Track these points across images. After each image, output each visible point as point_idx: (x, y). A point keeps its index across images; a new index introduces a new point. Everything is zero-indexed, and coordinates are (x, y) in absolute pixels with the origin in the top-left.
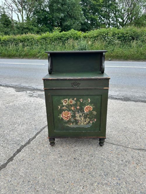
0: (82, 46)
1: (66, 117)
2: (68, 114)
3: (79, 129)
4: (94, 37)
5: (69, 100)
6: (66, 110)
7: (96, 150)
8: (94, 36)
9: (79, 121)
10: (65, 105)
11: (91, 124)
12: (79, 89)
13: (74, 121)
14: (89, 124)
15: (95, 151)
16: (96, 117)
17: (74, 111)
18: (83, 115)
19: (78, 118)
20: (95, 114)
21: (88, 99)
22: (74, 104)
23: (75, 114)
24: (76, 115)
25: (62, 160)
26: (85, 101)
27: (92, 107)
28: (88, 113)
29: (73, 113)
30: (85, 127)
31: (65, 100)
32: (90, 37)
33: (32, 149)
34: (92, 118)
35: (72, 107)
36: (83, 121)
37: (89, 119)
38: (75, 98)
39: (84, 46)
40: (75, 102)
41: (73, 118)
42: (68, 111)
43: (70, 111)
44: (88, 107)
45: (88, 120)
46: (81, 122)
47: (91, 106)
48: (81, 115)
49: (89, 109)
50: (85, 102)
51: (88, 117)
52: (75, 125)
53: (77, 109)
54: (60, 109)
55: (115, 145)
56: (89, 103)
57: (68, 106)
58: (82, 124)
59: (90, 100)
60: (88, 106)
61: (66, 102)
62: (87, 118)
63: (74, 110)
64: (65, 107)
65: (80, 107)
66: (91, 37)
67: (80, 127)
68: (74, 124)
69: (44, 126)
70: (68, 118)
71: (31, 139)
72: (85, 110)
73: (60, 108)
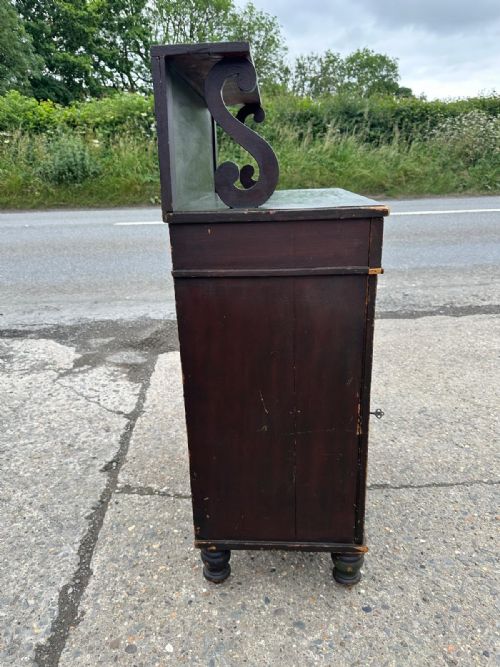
0: (68, 157)
4: (106, 122)
8: (108, 121)
15: (410, 539)
25: (320, 641)
32: (91, 121)
33: (115, 645)
39: (79, 157)
55: (452, 485)
66: (97, 125)
69: (94, 499)
71: (66, 588)
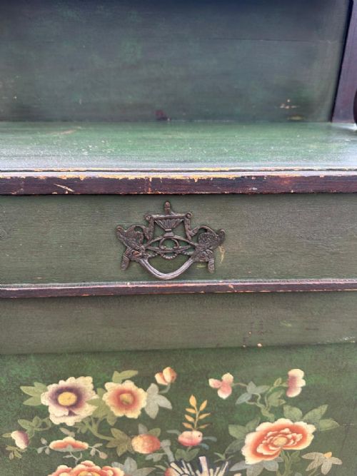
5: (99, 385)
6: (86, 455)
10: (70, 421)
17: (150, 463)
20: (326, 468)
21: (285, 377)
22: (153, 413)
26: (252, 389)
27: (310, 429)
28: (273, 467)
29: (145, 472)
31: (60, 391)
35: (133, 433)
38: (166, 371)
40: (166, 403)
43: (121, 460)
44: (278, 431)
47: (302, 424)
49: (281, 441)
50: (254, 398)
53: (177, 445)
54: (30, 453)
56: (295, 402)
57: (94, 429)
59: (301, 383)
60: (282, 421)
61: (78, 404)
63: (157, 457)
64: (70, 439)
65: (204, 433)
72: (246, 452)
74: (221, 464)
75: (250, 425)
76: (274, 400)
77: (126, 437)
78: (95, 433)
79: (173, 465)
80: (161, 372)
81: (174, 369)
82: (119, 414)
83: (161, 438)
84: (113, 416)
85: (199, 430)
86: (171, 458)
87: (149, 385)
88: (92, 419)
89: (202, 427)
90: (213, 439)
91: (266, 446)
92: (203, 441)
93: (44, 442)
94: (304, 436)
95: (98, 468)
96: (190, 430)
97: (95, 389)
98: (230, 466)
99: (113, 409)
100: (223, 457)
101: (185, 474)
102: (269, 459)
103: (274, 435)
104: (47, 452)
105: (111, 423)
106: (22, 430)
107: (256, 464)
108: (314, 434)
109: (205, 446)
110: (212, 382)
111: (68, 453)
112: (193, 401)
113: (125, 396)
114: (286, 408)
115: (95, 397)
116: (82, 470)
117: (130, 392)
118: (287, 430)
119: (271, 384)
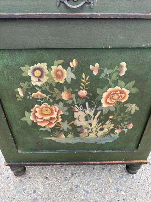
1: (44, 120)
2: (52, 113)
3: (83, 146)
5: (49, 67)
6: (45, 100)
7: (121, 184)
9: (83, 130)
10: (39, 84)
11: (117, 134)
12: (91, 19)
13: (70, 128)
14: (112, 135)
16: (133, 118)
17: (68, 105)
18: (95, 114)
19: (81, 122)
20: (133, 112)
21: (119, 66)
22: (69, 81)
23: (71, 111)
24: (76, 115)
26: (107, 71)
27: (128, 92)
28: (113, 109)
29: (66, 108)
30: (98, 143)
31: (35, 70)
34: (122, 121)
35: (62, 91)
36: (94, 130)
37: (113, 125)
38: (74, 61)
40: (74, 76)
41: (66, 122)
42: (51, 104)
43: (57, 102)
44: (115, 92)
45: (108, 126)
46: (90, 131)
47: (124, 89)
48: (91, 114)
49: (116, 97)
50: (106, 76)
51: (110, 119)
52: (71, 138)
53: (78, 97)
54: (24, 98)
56: (122, 78)
57: (48, 88)
58: (92, 135)
59: (125, 69)
60: (117, 88)
61: (41, 76)
62: (108, 122)
63: (70, 102)
64: (39, 92)
65: (88, 91)
67: (86, 142)
68: (70, 136)
70: (53, 122)
72: (103, 101)
73: (21, 94)
74: (93, 106)
75: (105, 88)
76: (114, 77)
77: (59, 92)
78: (48, 90)
79: (76, 106)
80: (72, 61)
81: (77, 60)
82: (57, 81)
83: (72, 93)
84: (55, 82)
85: (86, 90)
86: (76, 103)
87: (67, 68)
88: (47, 83)
89: (87, 89)
90: (91, 94)
91: (111, 99)
92: (87, 95)
93: (30, 93)
94: (125, 95)
95: (49, 106)
96: (82, 90)
97: (48, 69)
98: (97, 107)
99: (55, 79)
100: (94, 103)
101: (80, 110)
102: (111, 105)
103: (114, 94)
104: (31, 98)
105: (54, 85)
106: (21, 88)
107: (107, 107)
108: (129, 94)
109: (88, 97)
110: (91, 67)
111: (38, 99)
112: (84, 76)
113: (59, 73)
114: (119, 81)
115: (48, 73)
116: (44, 107)
117: (61, 71)
118: (118, 92)
119: (113, 69)
